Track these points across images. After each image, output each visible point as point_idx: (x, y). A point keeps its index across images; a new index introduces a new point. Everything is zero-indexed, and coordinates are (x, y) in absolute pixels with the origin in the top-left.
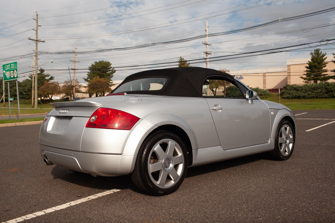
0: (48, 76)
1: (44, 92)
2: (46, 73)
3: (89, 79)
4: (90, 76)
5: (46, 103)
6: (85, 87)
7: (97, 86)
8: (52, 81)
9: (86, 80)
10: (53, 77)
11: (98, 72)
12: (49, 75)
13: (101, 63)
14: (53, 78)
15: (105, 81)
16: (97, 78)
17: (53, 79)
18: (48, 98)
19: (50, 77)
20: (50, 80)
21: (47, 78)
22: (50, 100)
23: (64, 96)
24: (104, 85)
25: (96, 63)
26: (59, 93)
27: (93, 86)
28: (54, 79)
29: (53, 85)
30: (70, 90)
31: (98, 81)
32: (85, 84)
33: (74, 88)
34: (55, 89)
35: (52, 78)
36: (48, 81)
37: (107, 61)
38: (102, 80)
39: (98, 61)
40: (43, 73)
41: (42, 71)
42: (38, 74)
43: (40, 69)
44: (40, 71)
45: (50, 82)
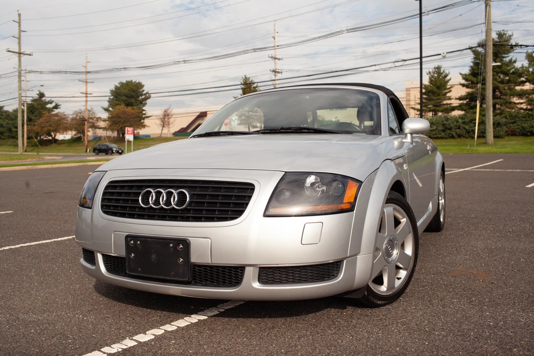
0: (51, 102)
1: (43, 127)
3: (111, 109)
4: (112, 103)
5: (47, 145)
6: (104, 120)
7: (120, 120)
8: (56, 111)
9: (106, 110)
11: (123, 98)
12: (53, 101)
13: (129, 83)
14: (59, 105)
15: (133, 111)
16: (122, 107)
17: (59, 107)
18: (50, 138)
19: (54, 104)
21: (50, 106)
22: (53, 141)
23: (75, 135)
24: (132, 118)
25: (122, 84)
26: (66, 129)
27: (114, 119)
29: (56, 118)
30: (81, 123)
31: (123, 111)
32: (105, 116)
33: (86, 122)
34: (61, 124)
35: (56, 107)
36: (51, 110)
37: (137, 82)
38: (129, 109)
39: (124, 81)
40: (44, 99)
41: (42, 95)
42: (34, 100)
43: (38, 93)
44: (37, 96)
45: (53, 113)
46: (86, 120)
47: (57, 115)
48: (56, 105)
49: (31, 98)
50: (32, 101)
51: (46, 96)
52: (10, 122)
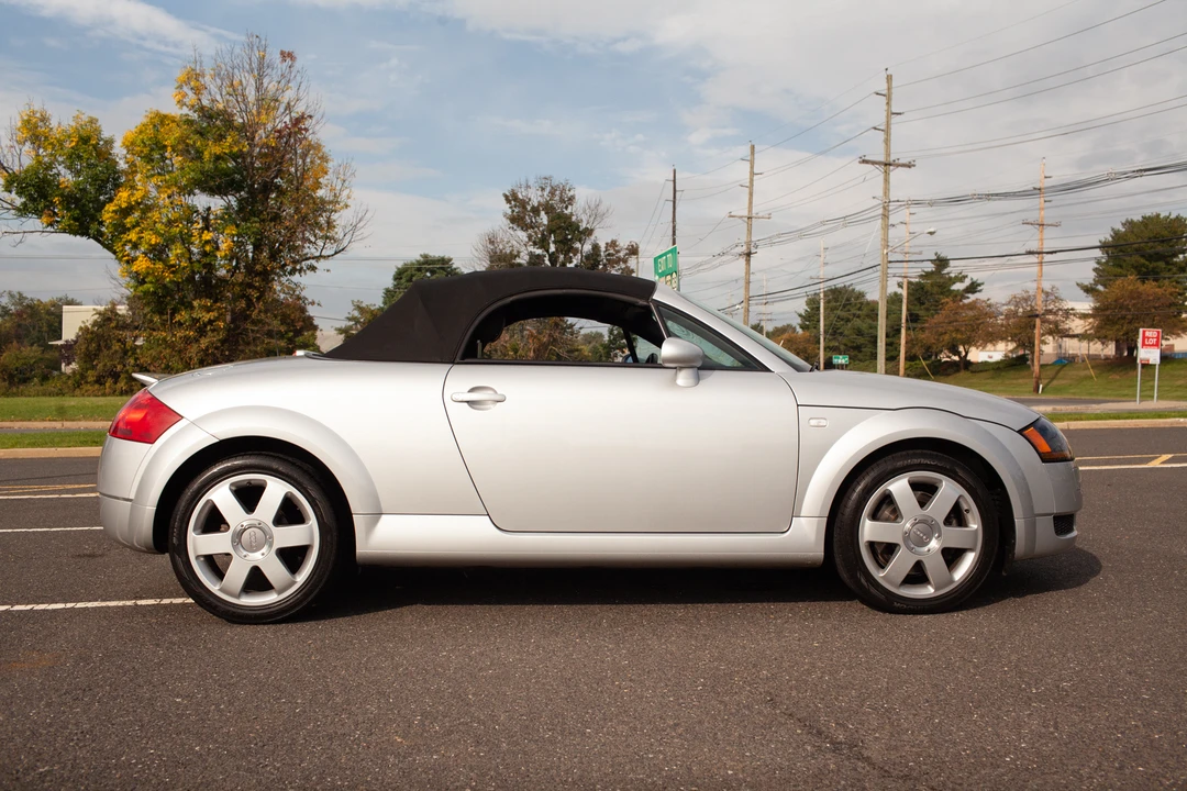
0: (961, 279)
1: (942, 334)
2: (953, 270)
3: (1100, 288)
4: (1103, 274)
5: (949, 375)
6: (1084, 316)
7: (1124, 312)
8: (972, 297)
9: (1088, 290)
10: (980, 282)
11: (1135, 258)
12: (966, 277)
13: (1150, 222)
14: (979, 285)
15: (1160, 292)
16: (1130, 282)
17: (979, 288)
18: (956, 358)
19: (967, 282)
20: (970, 295)
21: (958, 286)
22: (962, 365)
23: (1011, 351)
24: (1155, 308)
25: (1130, 224)
26: (992, 338)
27: (1108, 313)
28: (980, 291)
29: (971, 313)
30: (1025, 324)
31: (1132, 291)
32: (1085, 305)
33: (1038, 321)
34: (981, 327)
35: (973, 288)
36: (960, 296)
37: (1173, 216)
38: (1149, 287)
39: (1137, 218)
40: (946, 271)
41: (942, 263)
42: (927, 275)
43: (934, 258)
44: (933, 265)
45: (966, 301)
46: (1037, 316)
47: (972, 306)
48: (973, 283)
49: (920, 272)
50: (921, 276)
51: (952, 264)
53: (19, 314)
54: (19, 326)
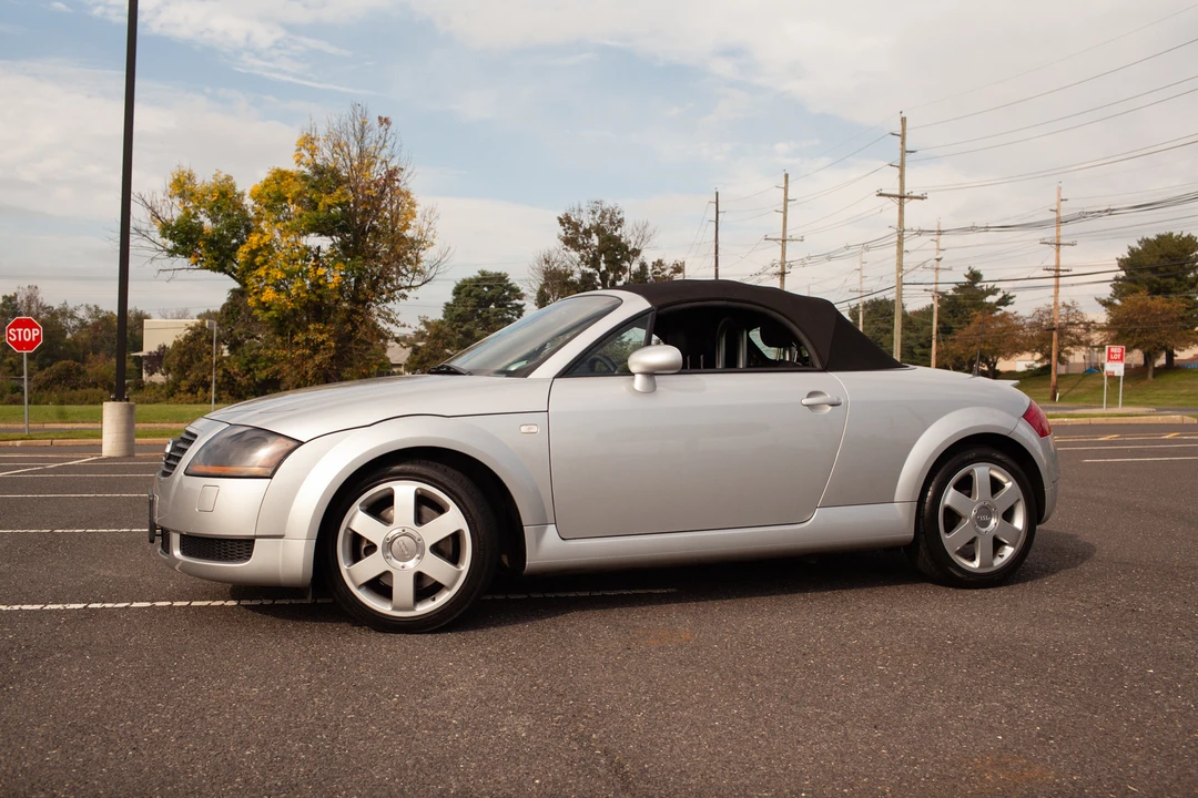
0: (994, 291)
1: (971, 345)
2: (983, 285)
3: (1117, 302)
4: (1121, 287)
6: (1101, 329)
7: (1133, 327)
8: (1003, 310)
9: (1106, 304)
10: (1011, 294)
11: (1147, 275)
12: (998, 290)
13: (1164, 240)
14: (1011, 298)
15: (1167, 306)
16: (1142, 297)
17: (1011, 301)
18: (986, 367)
19: (1000, 296)
20: (1002, 307)
21: (991, 299)
22: (991, 374)
23: (1037, 361)
24: (1163, 322)
25: (1146, 242)
26: (1018, 349)
27: (1120, 326)
28: (1012, 303)
30: (1051, 335)
31: (1141, 307)
32: (1101, 316)
33: (1055, 334)
34: (1008, 338)
35: (1005, 301)
36: (992, 308)
37: (1184, 235)
38: (1158, 302)
39: (1152, 237)
40: (978, 285)
41: (975, 277)
42: (961, 288)
43: (968, 272)
44: (966, 280)
45: (998, 313)
46: (1054, 329)
47: (1003, 318)
48: (1004, 297)
49: (954, 286)
50: (954, 290)
51: (984, 279)
52: (913, 335)
53: (95, 326)
54: (96, 338)
